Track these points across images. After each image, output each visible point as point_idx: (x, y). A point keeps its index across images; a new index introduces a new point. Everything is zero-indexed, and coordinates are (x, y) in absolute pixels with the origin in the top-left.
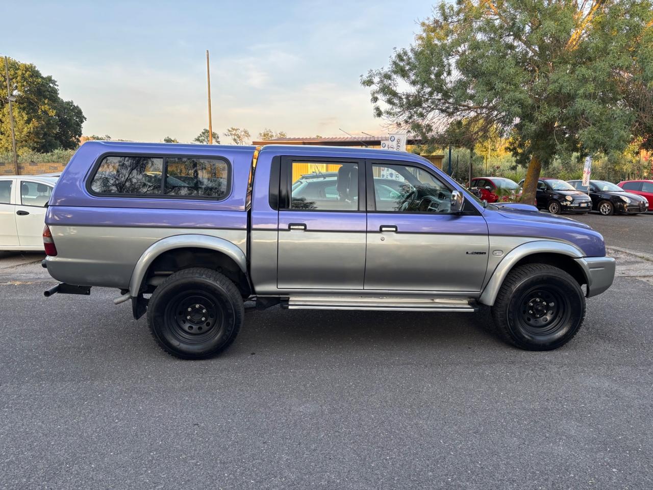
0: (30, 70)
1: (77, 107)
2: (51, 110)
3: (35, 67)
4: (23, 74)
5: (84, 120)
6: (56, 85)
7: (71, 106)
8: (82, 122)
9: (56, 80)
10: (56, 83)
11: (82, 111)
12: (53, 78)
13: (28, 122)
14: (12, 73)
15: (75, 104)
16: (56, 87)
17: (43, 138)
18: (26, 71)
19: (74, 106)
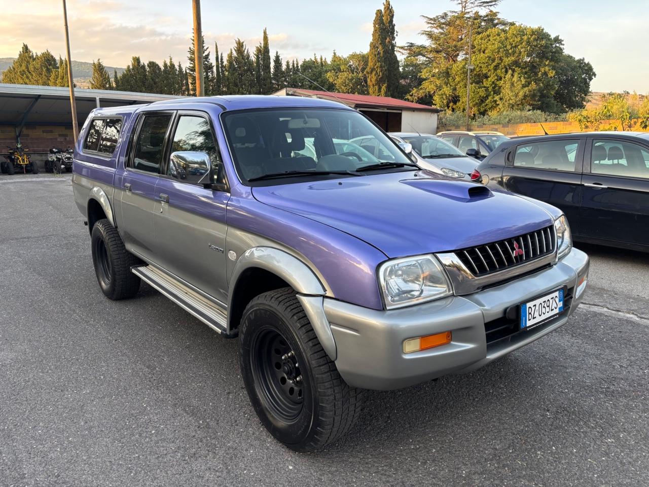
0: (536, 33)
1: (588, 64)
2: (551, 71)
3: (543, 30)
4: (528, 38)
5: (593, 77)
6: (562, 44)
7: (582, 63)
8: (591, 79)
9: (562, 39)
10: (563, 43)
11: (593, 68)
12: (560, 38)
13: (527, 85)
14: (519, 39)
15: (586, 61)
16: (562, 46)
17: (539, 101)
18: (531, 35)
19: (585, 63)
